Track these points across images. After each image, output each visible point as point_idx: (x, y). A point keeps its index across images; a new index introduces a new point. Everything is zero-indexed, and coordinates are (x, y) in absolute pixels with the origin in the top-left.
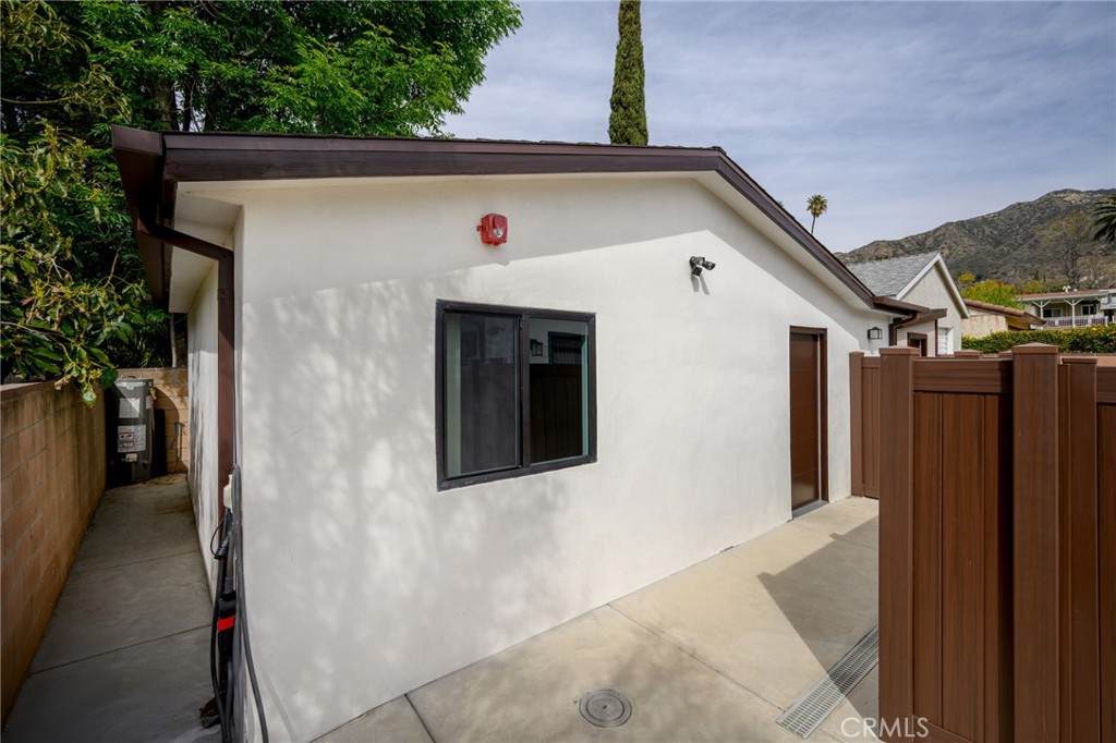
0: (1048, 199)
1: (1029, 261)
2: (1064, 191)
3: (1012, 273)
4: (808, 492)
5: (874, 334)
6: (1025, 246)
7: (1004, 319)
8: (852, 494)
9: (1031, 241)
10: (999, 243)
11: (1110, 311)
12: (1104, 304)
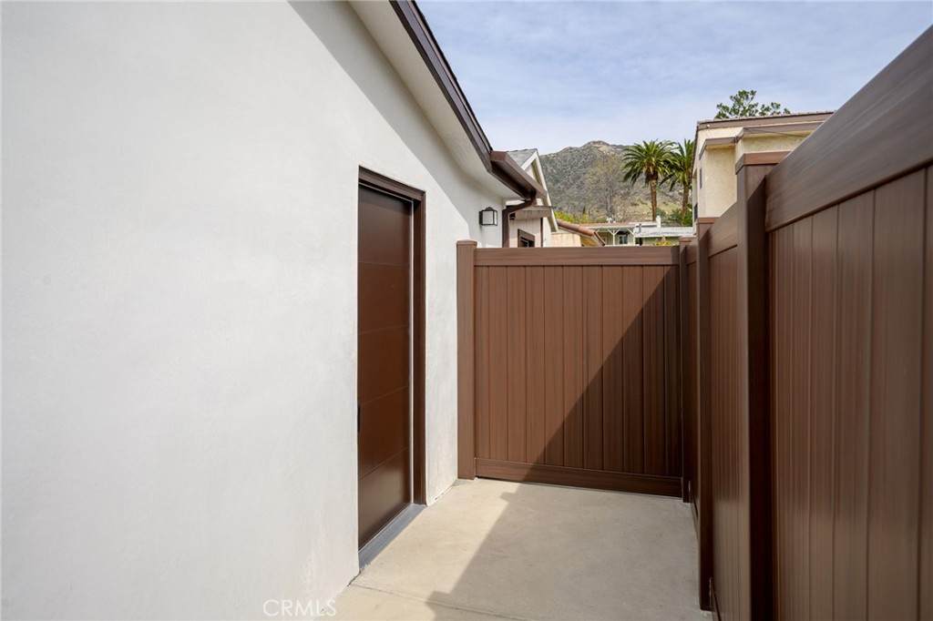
0: (590, 147)
1: (578, 199)
2: (599, 142)
3: (566, 209)
4: (391, 483)
5: (488, 217)
6: (575, 186)
7: (579, 237)
8: (460, 477)
9: (578, 182)
10: (557, 181)
11: (641, 239)
12: (636, 234)
